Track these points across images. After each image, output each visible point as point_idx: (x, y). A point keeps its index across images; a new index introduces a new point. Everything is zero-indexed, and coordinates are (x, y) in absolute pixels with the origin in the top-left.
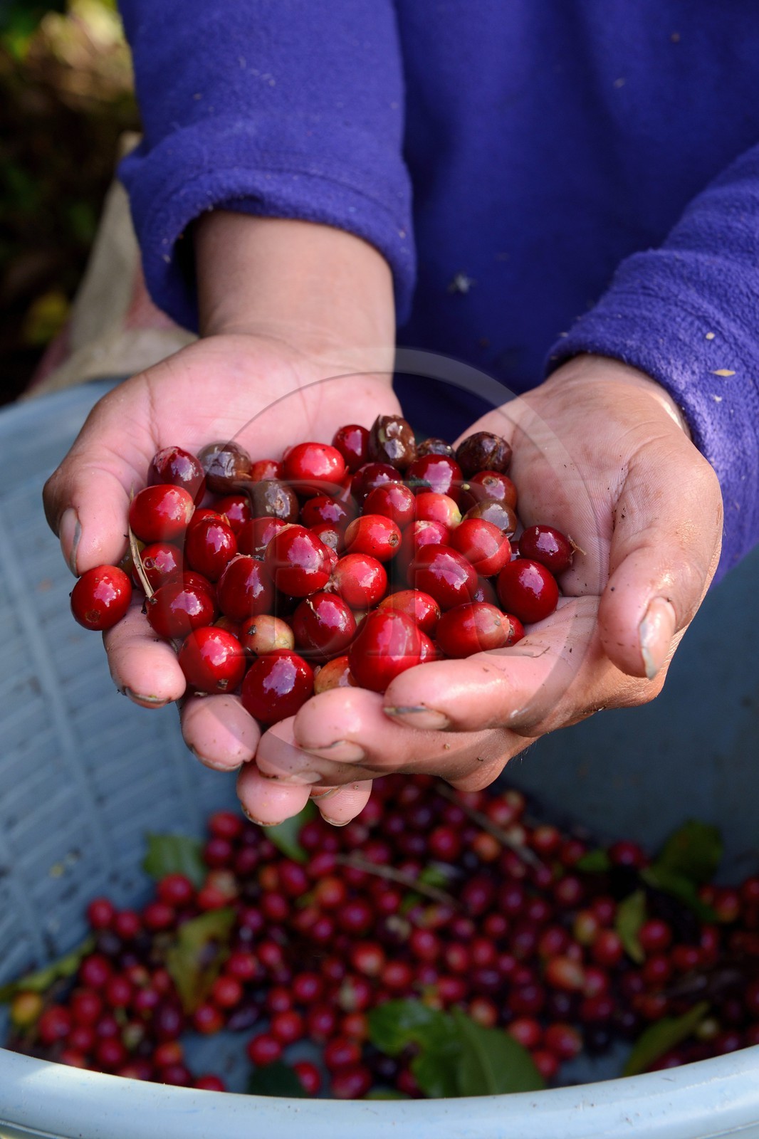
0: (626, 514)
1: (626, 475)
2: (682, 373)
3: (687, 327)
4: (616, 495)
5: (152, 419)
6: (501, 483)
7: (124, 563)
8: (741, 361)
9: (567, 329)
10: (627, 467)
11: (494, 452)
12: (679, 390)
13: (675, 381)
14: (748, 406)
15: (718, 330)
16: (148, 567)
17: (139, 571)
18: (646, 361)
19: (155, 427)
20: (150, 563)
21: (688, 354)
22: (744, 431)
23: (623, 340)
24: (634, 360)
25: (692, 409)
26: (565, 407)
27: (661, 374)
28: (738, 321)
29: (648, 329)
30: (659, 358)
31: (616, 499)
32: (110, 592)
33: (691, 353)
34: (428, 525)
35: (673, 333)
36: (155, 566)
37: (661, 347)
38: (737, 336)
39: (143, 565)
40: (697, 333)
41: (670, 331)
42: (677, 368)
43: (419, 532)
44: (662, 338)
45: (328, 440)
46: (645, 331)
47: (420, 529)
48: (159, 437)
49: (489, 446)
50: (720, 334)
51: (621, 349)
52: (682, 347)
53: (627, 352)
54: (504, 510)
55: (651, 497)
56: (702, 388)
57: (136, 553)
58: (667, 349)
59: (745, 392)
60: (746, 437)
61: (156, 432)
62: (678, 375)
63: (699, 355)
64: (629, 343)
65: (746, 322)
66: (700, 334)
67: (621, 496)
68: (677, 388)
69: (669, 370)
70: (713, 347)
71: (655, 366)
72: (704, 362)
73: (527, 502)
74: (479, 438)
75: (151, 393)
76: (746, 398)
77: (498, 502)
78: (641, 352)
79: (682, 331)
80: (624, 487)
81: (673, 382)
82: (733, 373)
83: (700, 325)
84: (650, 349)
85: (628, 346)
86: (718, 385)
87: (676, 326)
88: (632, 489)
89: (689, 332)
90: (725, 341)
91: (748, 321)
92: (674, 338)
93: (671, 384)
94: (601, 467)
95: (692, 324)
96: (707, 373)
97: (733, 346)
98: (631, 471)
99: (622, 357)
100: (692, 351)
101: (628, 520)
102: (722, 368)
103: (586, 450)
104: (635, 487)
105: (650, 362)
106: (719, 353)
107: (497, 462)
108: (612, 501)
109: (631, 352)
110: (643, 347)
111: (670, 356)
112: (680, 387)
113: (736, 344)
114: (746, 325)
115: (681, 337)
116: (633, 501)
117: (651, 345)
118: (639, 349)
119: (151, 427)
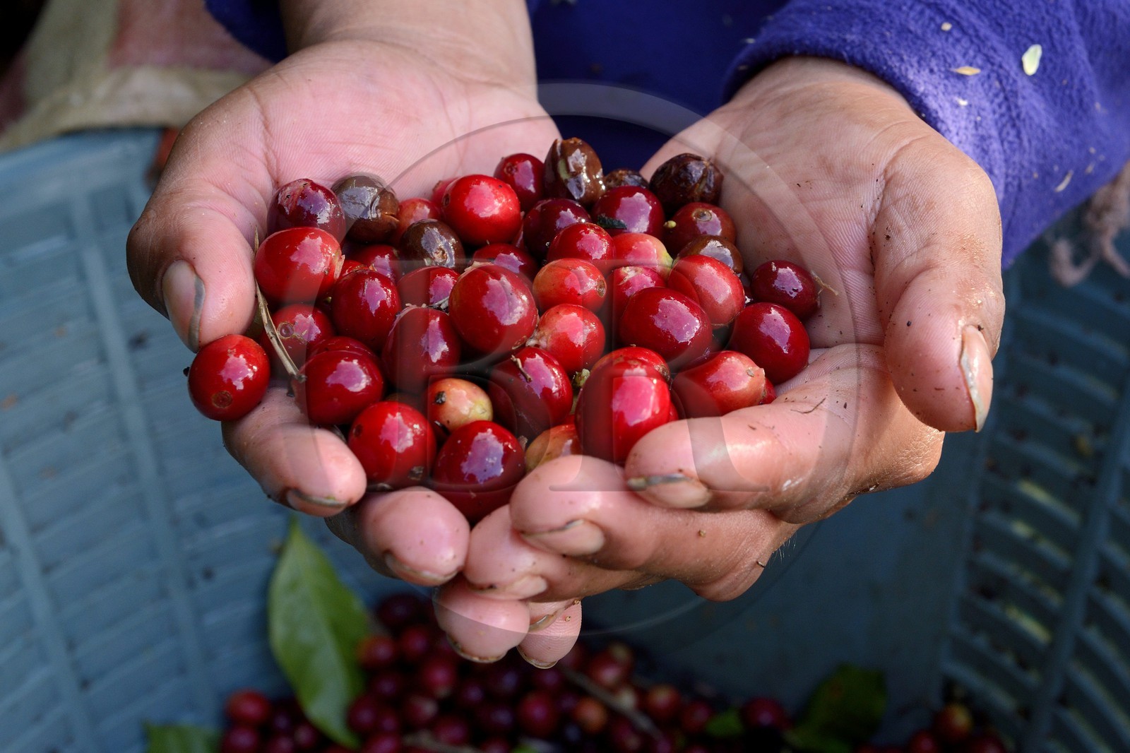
0: (892, 234)
1: (883, 187)
2: (919, 72)
3: (917, 17)
4: (873, 214)
5: (268, 146)
6: (715, 215)
7: (254, 330)
8: (985, 58)
9: (753, 34)
10: (882, 177)
11: (702, 178)
12: (917, 92)
13: (912, 81)
14: (994, 112)
15: (955, 20)
16: (285, 336)
17: (274, 341)
18: (873, 58)
19: (271, 156)
20: (287, 330)
21: (922, 48)
22: (991, 144)
23: (841, 35)
24: (859, 57)
25: (934, 115)
26: (784, 115)
27: (894, 74)
28: (975, 10)
29: (869, 20)
30: (888, 54)
31: (873, 219)
32: (242, 369)
33: (926, 48)
34: (636, 271)
35: (901, 24)
36: (295, 334)
37: (890, 42)
38: (978, 27)
39: (278, 334)
40: (929, 24)
41: (897, 22)
42: (912, 66)
43: (625, 281)
44: (888, 30)
45: (490, 172)
46: (865, 23)
47: (627, 278)
48: (278, 170)
49: (696, 171)
50: (957, 24)
51: (839, 46)
52: (915, 40)
53: (848, 48)
54: (724, 245)
55: (921, 209)
56: (943, 90)
57: (268, 318)
58: (897, 43)
59: (991, 94)
60: (994, 151)
61: (274, 162)
62: (914, 74)
63: (935, 49)
64: (849, 37)
65: (984, 11)
66: (933, 26)
67: (881, 215)
68: (915, 90)
69: (903, 68)
70: (951, 40)
71: (886, 64)
72: (942, 59)
73: (750, 235)
74: (681, 162)
75: (263, 112)
76: (992, 102)
77: (715, 238)
78: (866, 47)
79: (912, 22)
80: (882, 203)
81: (909, 82)
82: (977, 71)
83: (932, 14)
84: (876, 44)
85: (849, 41)
86: (960, 85)
87: (903, 16)
88: (895, 203)
89: (920, 23)
90: (964, 32)
91: (986, 9)
92: (904, 31)
93: (906, 85)
94: (848, 182)
95: (922, 13)
96: (947, 71)
97: (975, 40)
98: (889, 182)
99: (842, 55)
100: (927, 45)
101: (896, 241)
102: (964, 66)
103: (824, 162)
104: (898, 200)
105: (878, 59)
106: (959, 47)
107: (707, 190)
108: (867, 223)
109: (852, 48)
110: (868, 43)
111: (902, 52)
112: (917, 87)
113: (977, 36)
114: (985, 15)
115: (912, 28)
116: (898, 218)
117: (877, 40)
118: (862, 45)
119: (266, 155)
